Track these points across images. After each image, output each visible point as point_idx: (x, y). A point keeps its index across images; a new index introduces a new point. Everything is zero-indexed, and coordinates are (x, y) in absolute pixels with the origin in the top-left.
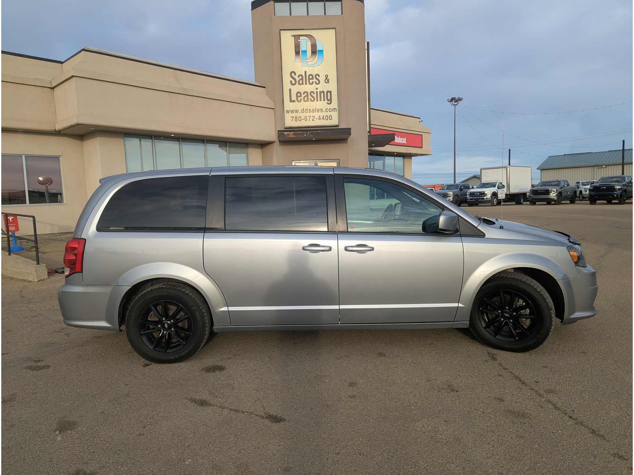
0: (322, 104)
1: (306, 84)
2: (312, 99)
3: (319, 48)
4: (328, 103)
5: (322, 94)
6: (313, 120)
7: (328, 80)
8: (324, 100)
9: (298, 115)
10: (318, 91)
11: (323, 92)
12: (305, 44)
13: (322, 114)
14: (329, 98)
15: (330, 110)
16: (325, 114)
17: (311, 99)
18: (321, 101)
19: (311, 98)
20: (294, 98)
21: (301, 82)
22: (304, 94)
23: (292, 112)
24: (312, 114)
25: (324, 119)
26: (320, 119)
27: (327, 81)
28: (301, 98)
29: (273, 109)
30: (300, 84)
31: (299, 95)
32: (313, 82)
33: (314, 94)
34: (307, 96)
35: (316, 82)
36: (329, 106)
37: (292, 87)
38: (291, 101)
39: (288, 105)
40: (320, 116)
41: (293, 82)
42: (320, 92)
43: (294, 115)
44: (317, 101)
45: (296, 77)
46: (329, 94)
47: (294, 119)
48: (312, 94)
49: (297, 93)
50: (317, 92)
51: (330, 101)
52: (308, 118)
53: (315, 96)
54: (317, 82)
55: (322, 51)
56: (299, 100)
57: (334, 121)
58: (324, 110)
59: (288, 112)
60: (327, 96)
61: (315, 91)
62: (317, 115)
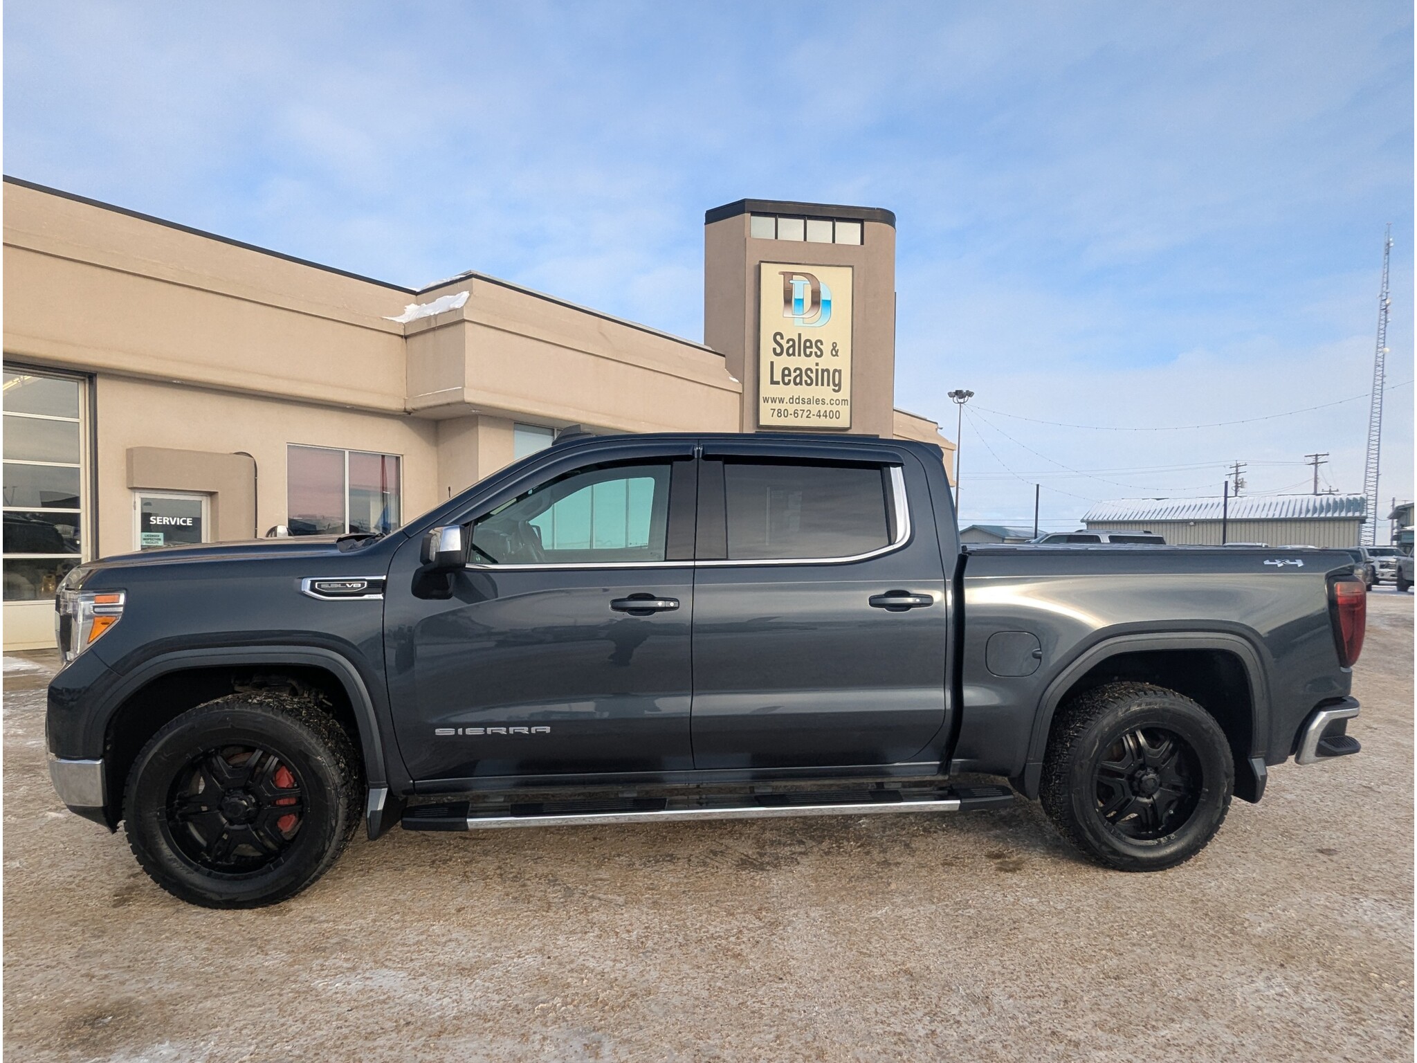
0: (826, 392)
1: (799, 355)
2: (809, 382)
3: (824, 297)
4: (834, 390)
5: (826, 373)
6: (808, 417)
7: (837, 352)
8: (828, 385)
9: (782, 407)
10: (820, 368)
11: (828, 371)
12: (802, 289)
13: (823, 408)
14: (837, 382)
15: (838, 402)
16: (828, 408)
18: (822, 384)
19: (807, 379)
20: (778, 377)
21: (791, 351)
22: (795, 371)
23: (774, 400)
24: (806, 407)
25: (826, 416)
26: (820, 416)
27: (834, 353)
28: (789, 378)
30: (789, 355)
31: (786, 372)
32: (811, 353)
33: (812, 372)
34: (800, 375)
35: (816, 353)
36: (836, 396)
37: (775, 359)
38: (773, 382)
39: (766, 389)
40: (819, 411)
41: (778, 350)
42: (823, 371)
43: (777, 406)
44: (817, 384)
45: (783, 342)
46: (837, 374)
49: (784, 369)
50: (817, 370)
51: (838, 387)
52: (800, 413)
53: (813, 376)
54: (819, 353)
55: (829, 302)
56: (786, 381)
57: (843, 422)
58: (827, 401)
59: (766, 400)
61: (814, 368)
62: (814, 408)
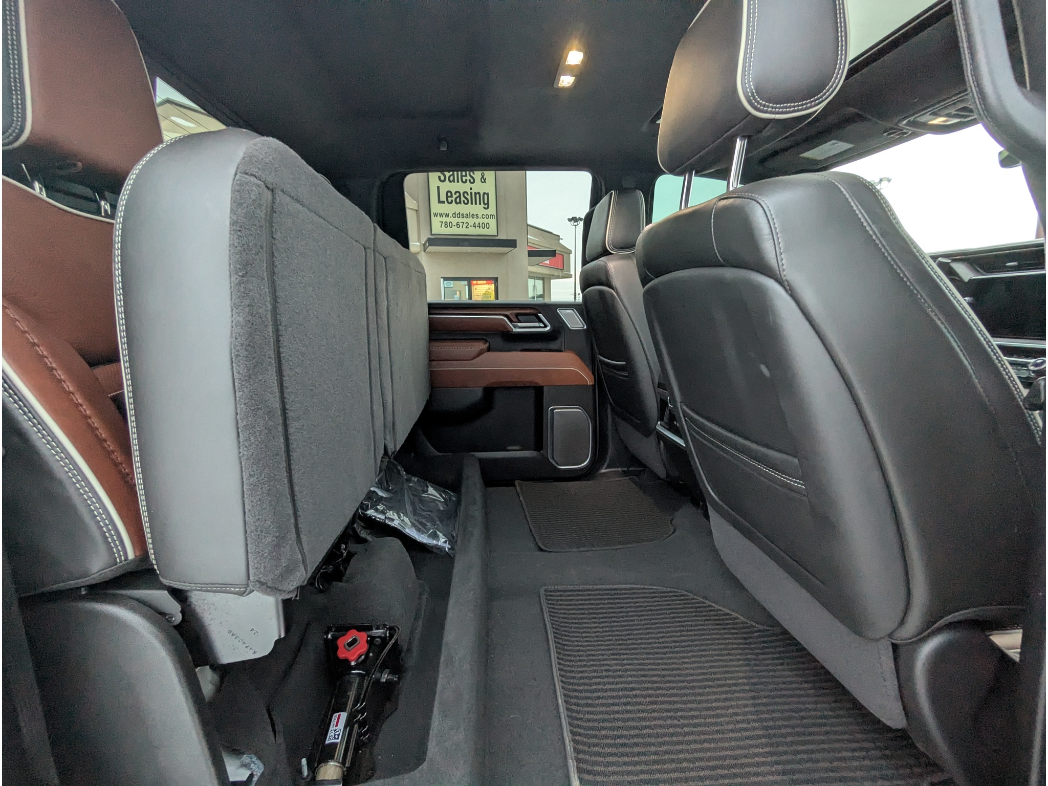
0: (478, 209)
1: (458, 182)
2: (466, 201)
4: (484, 208)
5: (478, 195)
6: (466, 227)
7: (485, 180)
8: (480, 204)
9: (448, 220)
10: (473, 191)
11: (479, 193)
13: (477, 221)
14: (486, 202)
15: (488, 216)
16: (481, 221)
17: (464, 201)
18: (476, 204)
19: (464, 199)
20: (443, 198)
21: (451, 179)
22: (455, 194)
23: (441, 215)
24: (465, 220)
25: (480, 227)
26: (475, 227)
27: (483, 181)
28: (451, 199)
29: (417, 211)
30: (450, 181)
31: (449, 194)
32: (466, 180)
33: (468, 195)
34: (460, 196)
35: (470, 180)
36: (486, 212)
37: (440, 184)
38: (440, 202)
39: (436, 207)
40: (475, 223)
41: (442, 178)
42: (476, 194)
43: (444, 219)
44: (472, 204)
46: (486, 196)
47: (443, 224)
48: (466, 195)
49: (448, 192)
50: (471, 193)
51: (487, 206)
52: (461, 224)
53: (469, 197)
54: (472, 181)
56: (450, 201)
57: (492, 231)
58: (480, 216)
59: (436, 215)
60: (481, 199)
61: (469, 192)
62: (471, 221)
